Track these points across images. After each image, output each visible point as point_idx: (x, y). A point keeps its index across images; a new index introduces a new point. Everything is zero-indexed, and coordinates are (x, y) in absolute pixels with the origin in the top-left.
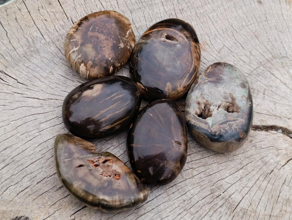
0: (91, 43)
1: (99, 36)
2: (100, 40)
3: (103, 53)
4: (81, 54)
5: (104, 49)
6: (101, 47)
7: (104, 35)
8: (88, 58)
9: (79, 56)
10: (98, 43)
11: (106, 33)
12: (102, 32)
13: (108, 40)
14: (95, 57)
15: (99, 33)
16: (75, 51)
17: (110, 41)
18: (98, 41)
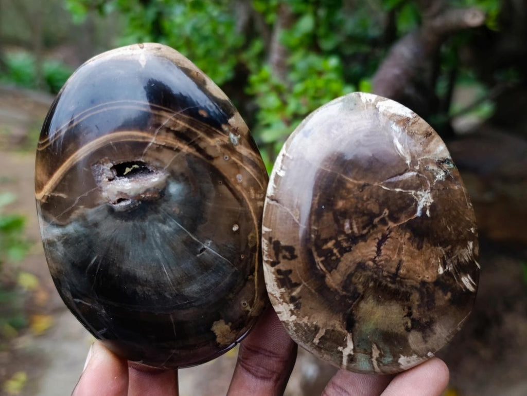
0: (362, 298)
1: (359, 260)
2: (371, 263)
3: (414, 283)
4: (374, 346)
5: (402, 271)
6: (394, 276)
7: (366, 241)
8: (397, 334)
9: (373, 355)
10: (375, 276)
11: (364, 228)
12: (354, 239)
13: (385, 238)
14: (409, 315)
15: (348, 250)
16: (352, 353)
17: (393, 234)
18: (370, 273)
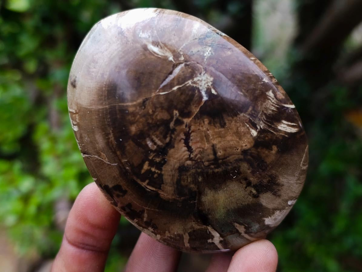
0: (200, 193)
1: (177, 166)
2: (189, 162)
3: (237, 157)
4: (236, 224)
5: (219, 154)
6: (216, 161)
7: (174, 147)
8: (248, 204)
9: (240, 231)
10: (199, 170)
11: (165, 137)
12: (163, 151)
13: (188, 135)
14: (249, 184)
15: (164, 162)
16: (222, 239)
17: (193, 128)
18: (193, 171)
